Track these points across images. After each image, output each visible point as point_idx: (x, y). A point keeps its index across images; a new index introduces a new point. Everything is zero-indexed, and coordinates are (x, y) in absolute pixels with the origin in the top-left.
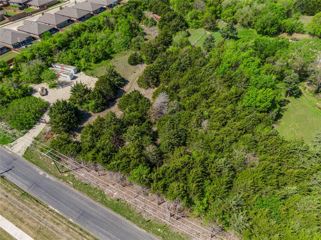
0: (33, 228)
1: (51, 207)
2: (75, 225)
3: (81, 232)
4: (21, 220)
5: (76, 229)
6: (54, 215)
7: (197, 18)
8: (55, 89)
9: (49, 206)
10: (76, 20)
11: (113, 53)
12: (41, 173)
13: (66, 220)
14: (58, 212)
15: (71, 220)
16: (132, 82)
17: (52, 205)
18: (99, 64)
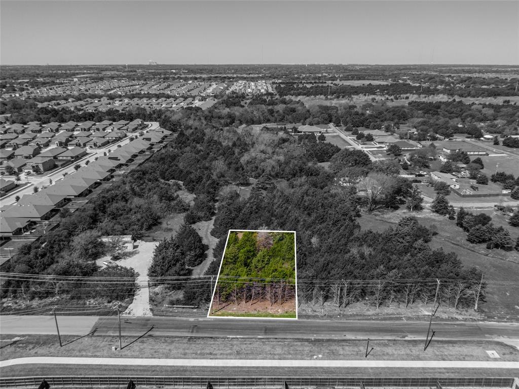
0: (230, 354)
1: (231, 337)
2: (268, 338)
3: (277, 340)
4: (211, 354)
5: (272, 340)
6: (240, 339)
7: (223, 176)
8: (123, 260)
9: (228, 336)
10: (73, 197)
11: (159, 218)
12: (192, 319)
13: (256, 338)
14: (242, 337)
15: (259, 337)
16: (206, 237)
17: (230, 334)
18: (152, 231)
